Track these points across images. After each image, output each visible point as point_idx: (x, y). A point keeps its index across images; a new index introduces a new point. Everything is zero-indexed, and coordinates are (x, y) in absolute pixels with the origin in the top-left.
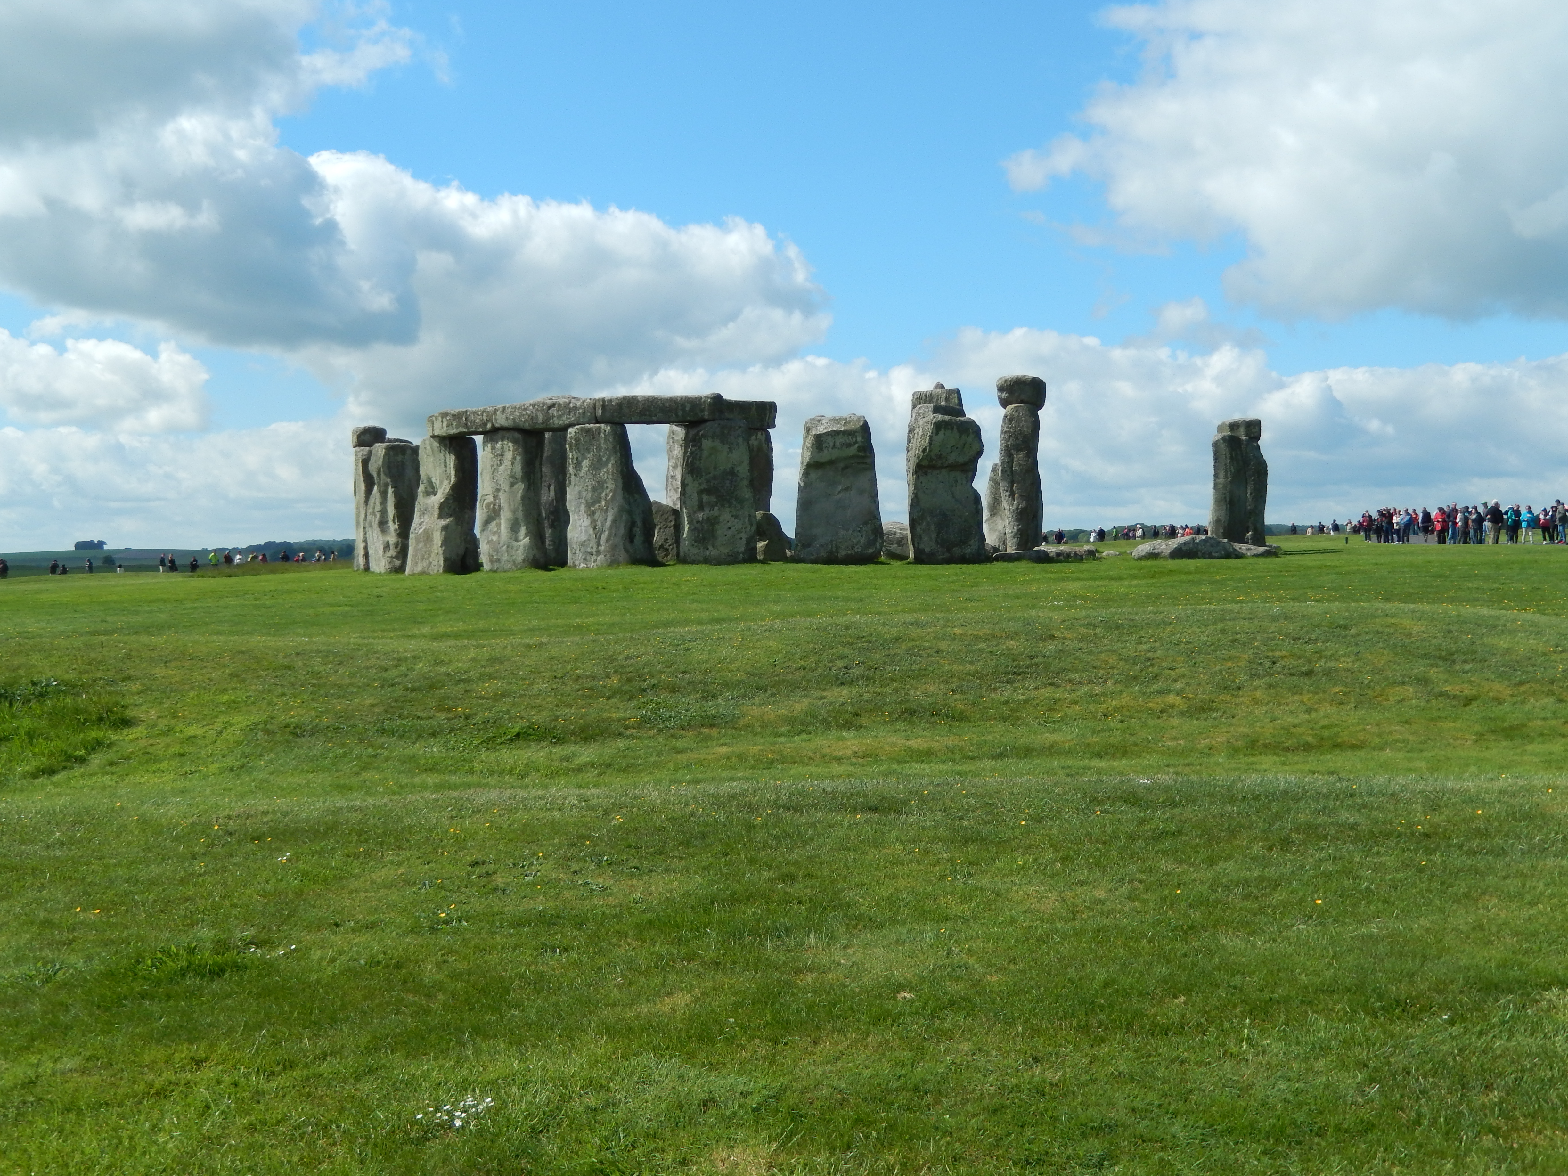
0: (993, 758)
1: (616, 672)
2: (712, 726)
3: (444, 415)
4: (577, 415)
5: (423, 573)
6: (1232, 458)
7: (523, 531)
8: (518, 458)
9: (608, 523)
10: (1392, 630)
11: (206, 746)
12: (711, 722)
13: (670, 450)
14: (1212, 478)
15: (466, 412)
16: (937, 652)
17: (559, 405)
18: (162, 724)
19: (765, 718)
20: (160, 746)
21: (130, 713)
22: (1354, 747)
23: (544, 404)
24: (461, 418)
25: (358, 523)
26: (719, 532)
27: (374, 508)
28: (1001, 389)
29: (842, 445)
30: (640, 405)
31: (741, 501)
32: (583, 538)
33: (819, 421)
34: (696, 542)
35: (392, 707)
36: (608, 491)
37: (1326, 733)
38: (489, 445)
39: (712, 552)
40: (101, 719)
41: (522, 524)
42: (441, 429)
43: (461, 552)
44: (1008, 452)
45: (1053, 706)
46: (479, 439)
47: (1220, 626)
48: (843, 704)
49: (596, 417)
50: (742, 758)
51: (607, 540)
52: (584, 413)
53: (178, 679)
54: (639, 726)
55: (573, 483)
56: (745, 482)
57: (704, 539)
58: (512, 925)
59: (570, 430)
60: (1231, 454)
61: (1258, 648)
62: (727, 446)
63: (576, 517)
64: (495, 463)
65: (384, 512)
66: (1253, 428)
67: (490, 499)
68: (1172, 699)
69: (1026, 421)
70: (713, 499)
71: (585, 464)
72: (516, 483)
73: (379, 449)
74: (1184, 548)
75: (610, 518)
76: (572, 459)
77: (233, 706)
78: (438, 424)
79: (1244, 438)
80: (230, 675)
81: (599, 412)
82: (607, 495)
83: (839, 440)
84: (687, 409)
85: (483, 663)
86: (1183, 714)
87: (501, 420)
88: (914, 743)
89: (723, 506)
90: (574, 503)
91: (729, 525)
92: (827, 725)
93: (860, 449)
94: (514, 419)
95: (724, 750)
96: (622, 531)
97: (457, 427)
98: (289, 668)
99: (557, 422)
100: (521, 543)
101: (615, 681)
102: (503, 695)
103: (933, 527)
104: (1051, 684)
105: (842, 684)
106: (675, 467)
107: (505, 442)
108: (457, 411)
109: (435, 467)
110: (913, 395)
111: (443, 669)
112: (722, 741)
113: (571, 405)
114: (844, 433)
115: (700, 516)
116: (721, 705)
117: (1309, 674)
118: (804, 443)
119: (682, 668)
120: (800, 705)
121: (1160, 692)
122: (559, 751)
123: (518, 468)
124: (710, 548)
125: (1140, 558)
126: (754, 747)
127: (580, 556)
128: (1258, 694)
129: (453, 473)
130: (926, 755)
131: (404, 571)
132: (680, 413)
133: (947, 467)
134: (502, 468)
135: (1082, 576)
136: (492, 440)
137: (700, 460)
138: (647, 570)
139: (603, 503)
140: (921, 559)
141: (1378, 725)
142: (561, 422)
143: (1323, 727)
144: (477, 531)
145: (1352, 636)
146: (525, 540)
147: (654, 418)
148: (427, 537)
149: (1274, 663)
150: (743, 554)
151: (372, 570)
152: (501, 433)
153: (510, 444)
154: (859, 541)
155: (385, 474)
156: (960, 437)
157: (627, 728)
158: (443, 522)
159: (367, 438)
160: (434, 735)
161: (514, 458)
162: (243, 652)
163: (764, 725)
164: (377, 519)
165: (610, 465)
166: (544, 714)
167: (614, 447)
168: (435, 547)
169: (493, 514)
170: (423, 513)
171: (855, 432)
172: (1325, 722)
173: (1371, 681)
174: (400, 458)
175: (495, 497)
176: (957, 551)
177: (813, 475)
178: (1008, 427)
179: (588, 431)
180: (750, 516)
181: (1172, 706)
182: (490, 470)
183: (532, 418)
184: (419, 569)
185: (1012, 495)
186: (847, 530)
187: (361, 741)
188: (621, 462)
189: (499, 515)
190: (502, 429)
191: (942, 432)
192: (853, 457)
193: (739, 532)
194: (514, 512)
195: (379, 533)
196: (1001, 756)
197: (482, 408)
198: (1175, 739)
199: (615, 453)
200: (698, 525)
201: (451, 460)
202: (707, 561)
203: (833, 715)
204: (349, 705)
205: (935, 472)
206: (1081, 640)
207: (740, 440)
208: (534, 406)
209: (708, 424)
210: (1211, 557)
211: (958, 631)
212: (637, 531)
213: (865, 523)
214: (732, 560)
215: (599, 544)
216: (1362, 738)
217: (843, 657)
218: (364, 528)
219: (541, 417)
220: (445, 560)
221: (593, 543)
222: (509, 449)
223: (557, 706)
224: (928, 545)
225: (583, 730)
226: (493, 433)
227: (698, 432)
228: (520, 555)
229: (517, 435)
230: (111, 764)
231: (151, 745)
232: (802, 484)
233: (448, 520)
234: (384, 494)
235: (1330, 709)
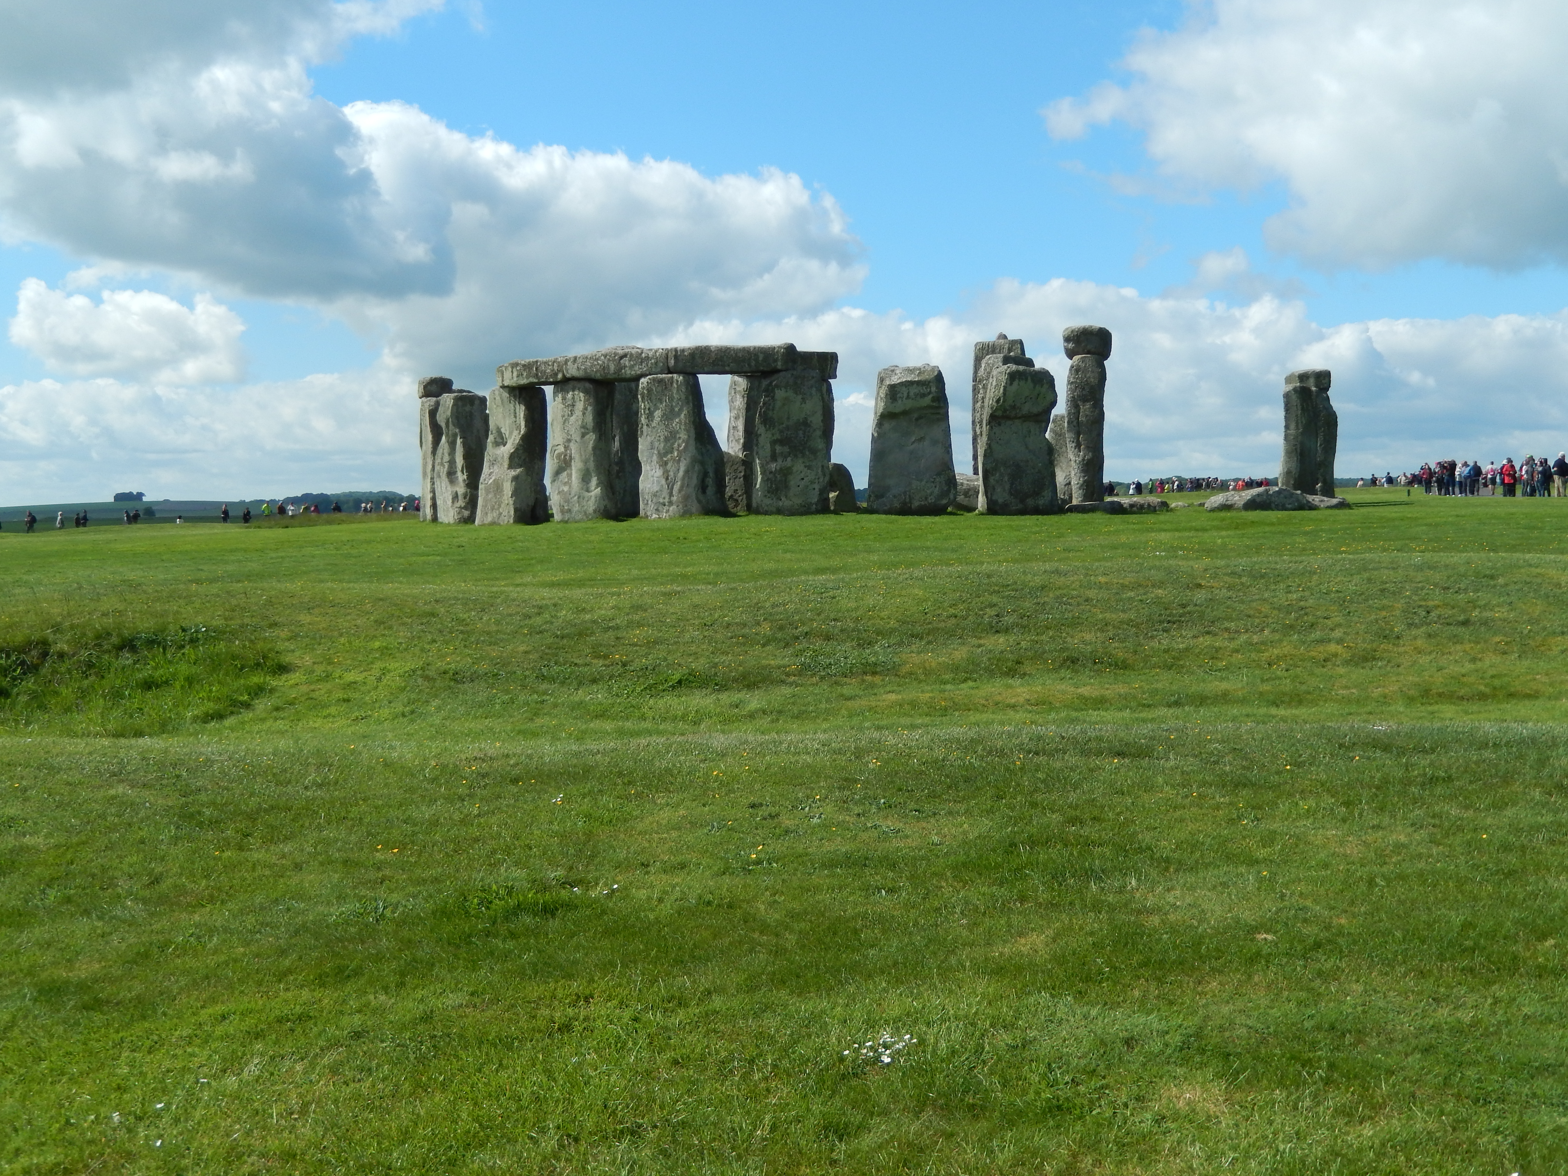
0: (1169, 706)
1: (765, 620)
2: (874, 673)
3: (514, 365)
4: (649, 365)
5: (493, 523)
6: (1303, 409)
7: (594, 481)
8: (590, 408)
9: (681, 473)
10: (1539, 580)
11: (369, 692)
12: (872, 669)
13: (732, 401)
14: (1283, 429)
15: (537, 362)
16: (1087, 600)
17: (631, 355)
18: (319, 670)
19: (927, 665)
20: (322, 692)
21: (287, 659)
22: (1528, 696)
23: (615, 354)
24: (532, 369)
25: (425, 474)
26: (792, 483)
27: (442, 459)
28: (1067, 339)
29: (916, 395)
30: (713, 355)
31: (814, 452)
32: (656, 488)
33: (893, 371)
34: (769, 492)
35: (546, 654)
36: (680, 441)
37: (1497, 682)
38: (560, 395)
39: (785, 503)
40: (258, 665)
41: (593, 475)
42: (511, 379)
43: (531, 502)
44: (1074, 403)
45: (1215, 654)
46: (549, 390)
47: (1366, 575)
48: (1002, 652)
49: (668, 367)
50: (914, 704)
51: (680, 491)
52: (656, 363)
53: (324, 625)
54: (800, 673)
55: (645, 433)
56: (819, 433)
57: (777, 489)
58: (824, 866)
59: (642, 380)
60: (1302, 405)
61: (1410, 597)
62: (800, 397)
63: (648, 468)
64: (566, 414)
65: (452, 462)
66: (1323, 379)
67: (561, 449)
68: (1333, 647)
69: (1093, 372)
70: (786, 449)
71: (658, 414)
72: (588, 433)
73: (447, 400)
74: (1258, 500)
75: (682, 469)
76: (645, 409)
77: (385, 652)
78: (507, 374)
79: (1314, 389)
80: (376, 621)
81: (672, 362)
82: (679, 446)
83: (914, 390)
84: (761, 359)
85: (628, 611)
86: (1347, 663)
87: (572, 371)
88: (1085, 691)
89: (796, 456)
90: (645, 454)
91: (802, 475)
92: (991, 673)
93: (933, 400)
94: (585, 369)
95: (893, 697)
96: (695, 481)
97: (527, 377)
98: (433, 615)
99: (628, 373)
100: (593, 494)
101: (766, 629)
102: (656, 642)
103: (1006, 478)
104: (1208, 633)
105: (997, 632)
106: (737, 418)
107: (576, 393)
108: (527, 361)
109: (504, 417)
110: (976, 345)
111: (588, 617)
112: (888, 689)
113: (643, 355)
114: (918, 383)
115: (773, 466)
116: (878, 653)
117: (1465, 623)
118: (878, 394)
119: (832, 616)
120: (960, 653)
121: (1321, 641)
122: (725, 698)
123: (590, 419)
124: (783, 499)
125: (1213, 510)
126: (924, 694)
127: (651, 507)
128: (1419, 642)
129: (523, 424)
130: (1100, 703)
131: (474, 521)
132: (753, 363)
133: (1020, 418)
134: (573, 419)
135: (1165, 527)
136: (562, 390)
137: (773, 410)
138: (722, 520)
139: (676, 454)
140: (993, 509)
141: (1547, 675)
142: (633, 373)
143: (1493, 677)
144: (547, 481)
145: (1501, 586)
146: (596, 491)
147: (727, 368)
148: (498, 487)
149: (1428, 612)
150: (816, 504)
151: (440, 520)
152: (572, 384)
153: (582, 395)
154: (931, 492)
155: (454, 425)
156: (1034, 387)
157: (788, 675)
158: (513, 473)
159: (434, 388)
160: (594, 681)
161: (585, 409)
162: (381, 600)
163: (928, 672)
164: (446, 469)
165: (682, 416)
166: (702, 661)
167: (687, 398)
168: (505, 497)
169: (564, 465)
170: (492, 464)
171: (929, 382)
172: (1491, 672)
173: (1530, 631)
174: (468, 408)
175: (566, 448)
176: (1030, 502)
177: (887, 426)
178: (1074, 378)
179: (661, 381)
180: (823, 466)
181: (1336, 655)
182: (560, 420)
183: (604, 368)
184: (489, 519)
185: (1078, 446)
186: (921, 480)
187: (524, 687)
188: (694, 413)
189: (570, 466)
190: (573, 379)
191: (1016, 383)
192: (928, 407)
193: (812, 482)
194: (586, 462)
195: (448, 483)
196: (1177, 704)
197: (553, 359)
198: (1346, 687)
199: (688, 403)
200: (771, 476)
201: (521, 410)
202: (779, 512)
203: (995, 662)
204: (502, 652)
205: (1009, 422)
206: (1229, 588)
207: (814, 390)
208: (605, 356)
209: (781, 374)
210: (1284, 509)
211: (1102, 579)
212: (710, 481)
213: (939, 474)
214: (805, 511)
215: (671, 494)
216: (1535, 688)
217: (992, 605)
218: (432, 478)
219: (612, 367)
220: (516, 510)
221: (665, 493)
222: (579, 399)
223: (713, 653)
224: (1001, 496)
225: (744, 676)
226: (563, 384)
227: (771, 383)
228: (591, 506)
229: (588, 385)
230: (277, 709)
231: (313, 691)
232: (876, 435)
233: (518, 470)
234: (452, 444)
235: (1497, 659)
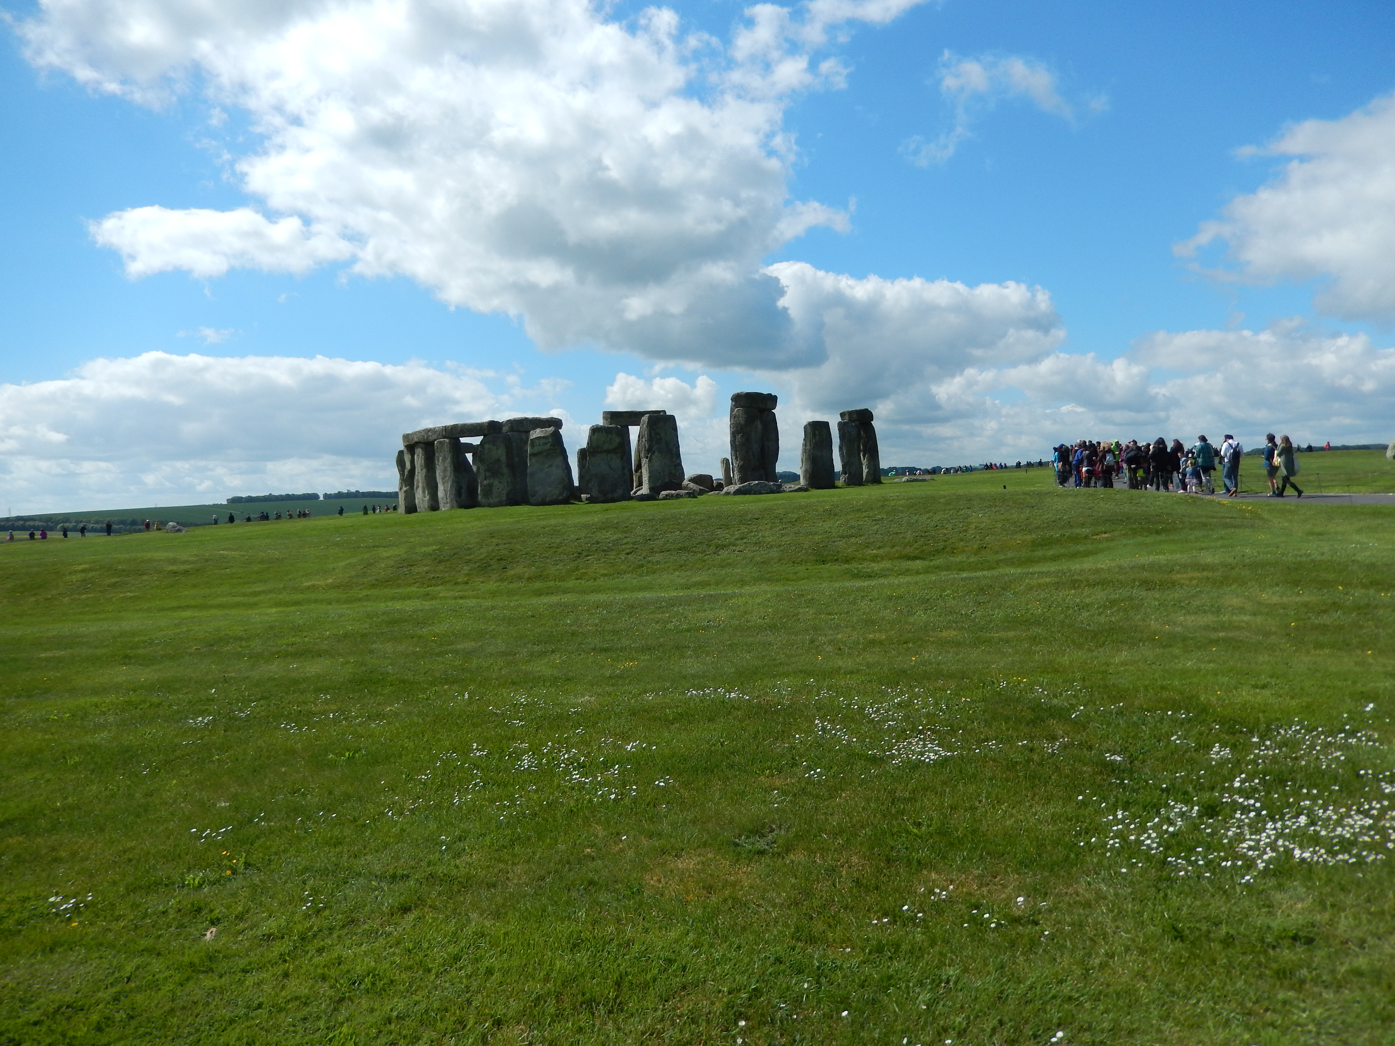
3: (404, 436)
4: (437, 435)
7: (427, 492)
9: (449, 488)
15: (411, 434)
17: (432, 430)
23: (428, 429)
24: (412, 437)
26: (494, 491)
29: (543, 444)
30: (459, 428)
31: (502, 475)
32: (442, 495)
34: (484, 496)
36: (448, 472)
39: (492, 501)
41: (426, 489)
46: (415, 446)
49: (447, 434)
51: (449, 497)
52: (439, 434)
55: (438, 469)
56: (504, 465)
57: (487, 494)
59: (435, 442)
62: (496, 447)
63: (440, 483)
64: (419, 460)
67: (418, 475)
70: (490, 474)
71: (441, 458)
72: (424, 469)
75: (449, 485)
76: (437, 456)
81: (444, 433)
82: (448, 474)
83: (542, 441)
84: (478, 429)
87: (416, 440)
89: (494, 477)
90: (439, 478)
91: (498, 487)
93: (551, 445)
94: (418, 438)
96: (454, 492)
99: (431, 439)
100: (426, 498)
103: (596, 484)
107: (419, 449)
113: (435, 430)
114: (543, 437)
115: (485, 482)
123: (424, 462)
124: (490, 499)
127: (443, 504)
133: (604, 452)
137: (484, 454)
139: (447, 478)
140: (590, 500)
150: (505, 501)
152: (418, 444)
153: (423, 451)
154: (555, 493)
156: (607, 436)
161: (424, 458)
165: (449, 459)
167: (450, 450)
169: (418, 484)
171: (548, 437)
177: (534, 460)
179: (440, 442)
180: (507, 482)
183: (423, 436)
186: (551, 487)
188: (453, 457)
189: (420, 485)
191: (596, 434)
192: (549, 449)
193: (503, 490)
194: (423, 483)
197: (416, 432)
199: (450, 453)
200: (484, 488)
202: (490, 506)
205: (599, 455)
207: (501, 444)
209: (488, 436)
210: (760, 493)
212: (463, 491)
213: (560, 483)
214: (500, 504)
215: (447, 499)
219: (426, 436)
221: (445, 494)
222: (423, 453)
224: (595, 493)
227: (483, 441)
228: (426, 504)
229: (423, 445)
